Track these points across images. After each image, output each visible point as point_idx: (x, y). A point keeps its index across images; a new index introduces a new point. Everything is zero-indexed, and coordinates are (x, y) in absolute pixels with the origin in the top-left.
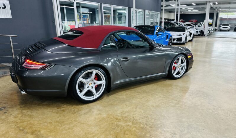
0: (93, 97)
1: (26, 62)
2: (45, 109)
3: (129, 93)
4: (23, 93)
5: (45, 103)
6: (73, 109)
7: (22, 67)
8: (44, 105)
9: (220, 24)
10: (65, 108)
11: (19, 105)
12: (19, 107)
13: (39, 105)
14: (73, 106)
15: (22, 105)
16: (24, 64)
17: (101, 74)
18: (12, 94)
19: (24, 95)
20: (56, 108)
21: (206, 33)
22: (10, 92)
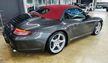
0: (58, 50)
1: (16, 30)
2: (29, 60)
3: (76, 46)
4: (15, 51)
5: (28, 55)
6: (48, 60)
7: (13, 34)
8: (28, 57)
9: (97, 5)
10: (42, 59)
11: (11, 57)
12: (11, 59)
13: (24, 57)
14: (46, 57)
15: (13, 57)
16: (15, 32)
17: (63, 36)
18: (5, 49)
19: (15, 52)
20: (37, 59)
21: (92, 9)
22: (4, 47)
